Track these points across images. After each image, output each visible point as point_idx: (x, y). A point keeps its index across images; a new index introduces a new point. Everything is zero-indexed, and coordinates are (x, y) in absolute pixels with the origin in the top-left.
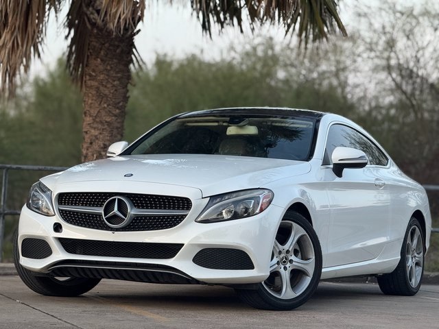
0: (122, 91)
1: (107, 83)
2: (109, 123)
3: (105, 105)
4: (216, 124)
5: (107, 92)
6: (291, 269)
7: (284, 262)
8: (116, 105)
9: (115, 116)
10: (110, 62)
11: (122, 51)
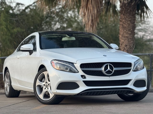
0: (131, 25)
1: (125, 23)
2: (127, 37)
3: (125, 31)
5: (126, 26)
8: (129, 30)
9: (129, 34)
10: (126, 15)
11: (130, 11)
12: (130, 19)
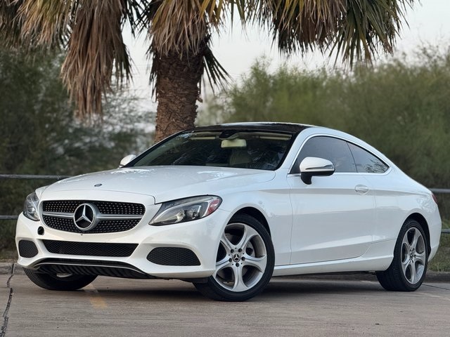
0: (188, 106)
1: (175, 99)
3: (174, 120)
4: (213, 138)
5: (175, 108)
6: (242, 265)
7: (237, 259)
8: (183, 120)
10: (178, 81)
11: (189, 70)
12: (186, 92)
